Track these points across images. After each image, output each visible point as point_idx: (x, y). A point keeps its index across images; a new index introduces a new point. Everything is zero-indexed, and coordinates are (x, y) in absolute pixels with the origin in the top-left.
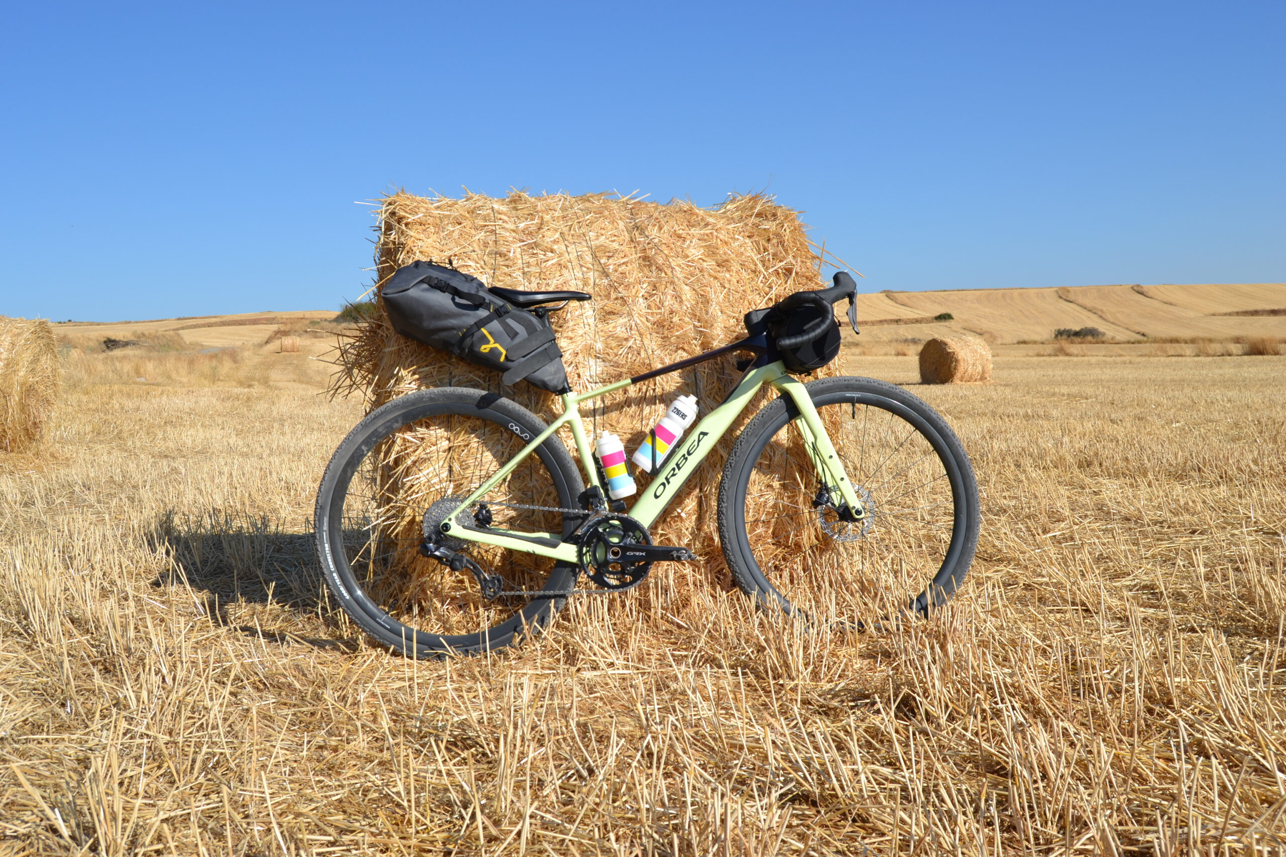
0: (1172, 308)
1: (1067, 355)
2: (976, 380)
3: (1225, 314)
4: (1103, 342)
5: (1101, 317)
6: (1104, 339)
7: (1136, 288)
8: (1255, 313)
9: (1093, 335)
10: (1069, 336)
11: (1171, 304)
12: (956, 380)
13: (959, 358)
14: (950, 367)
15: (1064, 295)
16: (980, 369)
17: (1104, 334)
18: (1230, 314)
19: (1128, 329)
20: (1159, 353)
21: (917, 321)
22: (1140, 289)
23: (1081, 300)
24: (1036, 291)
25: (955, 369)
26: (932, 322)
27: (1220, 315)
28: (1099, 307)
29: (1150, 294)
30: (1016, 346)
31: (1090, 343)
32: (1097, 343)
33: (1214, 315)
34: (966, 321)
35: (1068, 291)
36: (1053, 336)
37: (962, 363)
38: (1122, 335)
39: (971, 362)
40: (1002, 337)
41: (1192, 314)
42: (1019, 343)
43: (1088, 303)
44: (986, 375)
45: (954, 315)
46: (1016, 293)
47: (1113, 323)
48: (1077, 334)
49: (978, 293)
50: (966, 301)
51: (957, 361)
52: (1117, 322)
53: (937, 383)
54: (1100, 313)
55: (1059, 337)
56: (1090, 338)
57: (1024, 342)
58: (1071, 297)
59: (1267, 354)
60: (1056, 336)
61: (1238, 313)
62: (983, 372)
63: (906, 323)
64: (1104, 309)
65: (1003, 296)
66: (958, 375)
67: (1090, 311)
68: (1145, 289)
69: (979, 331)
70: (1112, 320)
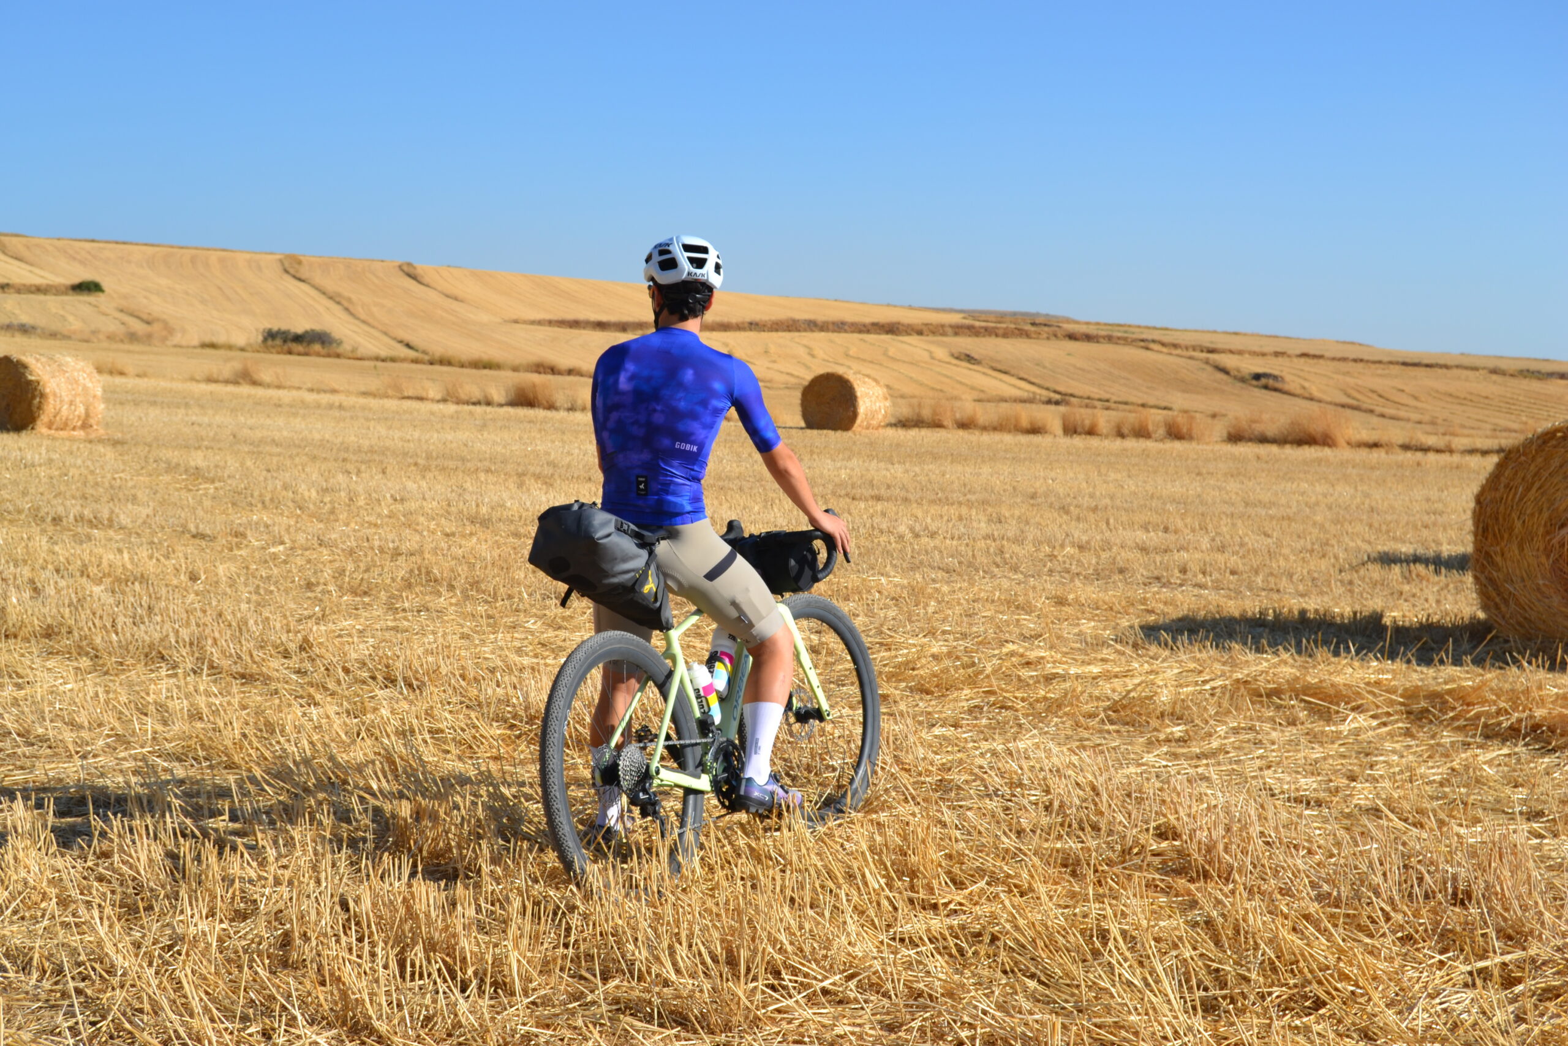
0: (455, 305)
1: (255, 383)
2: (74, 429)
3: (533, 323)
4: (338, 356)
5: (347, 309)
6: (340, 350)
7: (405, 268)
8: (575, 324)
9: (323, 343)
10: (285, 341)
11: (456, 299)
12: (41, 428)
13: (48, 390)
14: (30, 404)
15: (292, 268)
16: (81, 410)
17: (340, 343)
18: (540, 323)
19: (386, 334)
20: (390, 392)
21: (39, 290)
22: (411, 271)
23: (318, 279)
24: (248, 256)
25: (39, 408)
26: (65, 293)
27: (525, 322)
28: (346, 294)
29: (426, 280)
30: (199, 350)
31: (318, 355)
32: (329, 356)
33: (516, 322)
34: (125, 297)
35: (300, 263)
36: (260, 338)
37: (51, 400)
38: (371, 344)
39: (66, 399)
40: (184, 331)
41: (484, 318)
42: (204, 346)
43: (330, 285)
44: (92, 421)
45: (104, 285)
46: (214, 257)
47: (364, 322)
48: (298, 338)
49: (150, 250)
50: (129, 262)
51: (42, 395)
52: (371, 321)
53: (8, 431)
54: (346, 304)
55: (270, 342)
56: (317, 347)
57: (213, 346)
58: (304, 273)
59: (539, 406)
60: (265, 340)
61: (550, 323)
62: (87, 415)
63: (19, 291)
64: (354, 297)
65: (193, 260)
66: (44, 418)
67: (331, 298)
68: (419, 271)
69: (145, 317)
70: (363, 316)
